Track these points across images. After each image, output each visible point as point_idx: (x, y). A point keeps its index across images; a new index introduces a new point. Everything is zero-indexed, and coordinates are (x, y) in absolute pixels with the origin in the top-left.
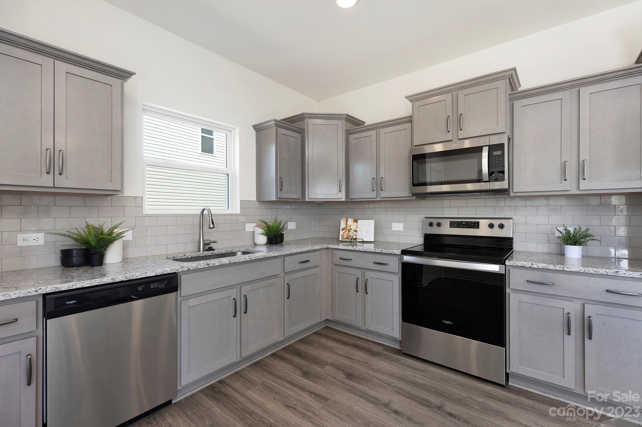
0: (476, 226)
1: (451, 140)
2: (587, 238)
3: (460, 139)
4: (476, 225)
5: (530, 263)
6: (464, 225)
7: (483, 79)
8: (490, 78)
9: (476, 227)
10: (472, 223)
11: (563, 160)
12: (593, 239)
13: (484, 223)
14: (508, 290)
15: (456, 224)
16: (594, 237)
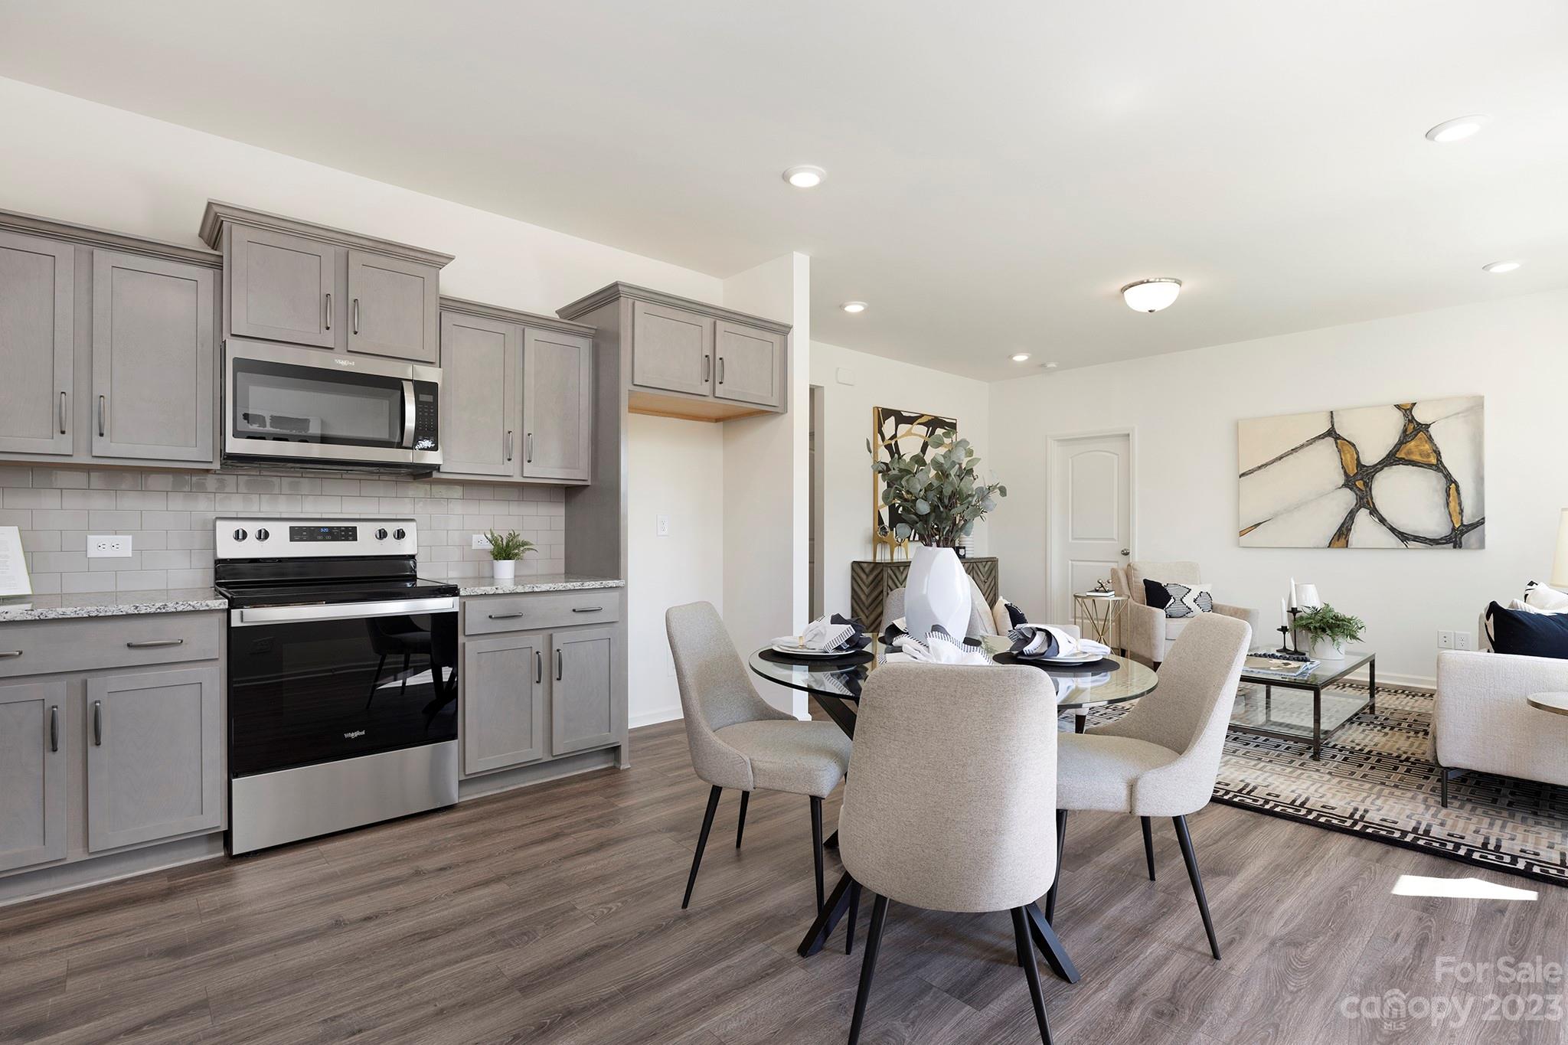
0: (350, 536)
1: (332, 349)
2: (522, 549)
3: (349, 351)
4: (350, 534)
5: (494, 588)
6: (324, 534)
7: (401, 251)
8: (412, 253)
9: (351, 538)
10: (343, 531)
11: (507, 429)
12: (528, 549)
13: (366, 532)
14: (461, 639)
15: (304, 533)
16: (531, 544)
